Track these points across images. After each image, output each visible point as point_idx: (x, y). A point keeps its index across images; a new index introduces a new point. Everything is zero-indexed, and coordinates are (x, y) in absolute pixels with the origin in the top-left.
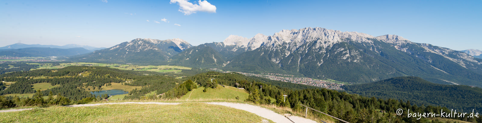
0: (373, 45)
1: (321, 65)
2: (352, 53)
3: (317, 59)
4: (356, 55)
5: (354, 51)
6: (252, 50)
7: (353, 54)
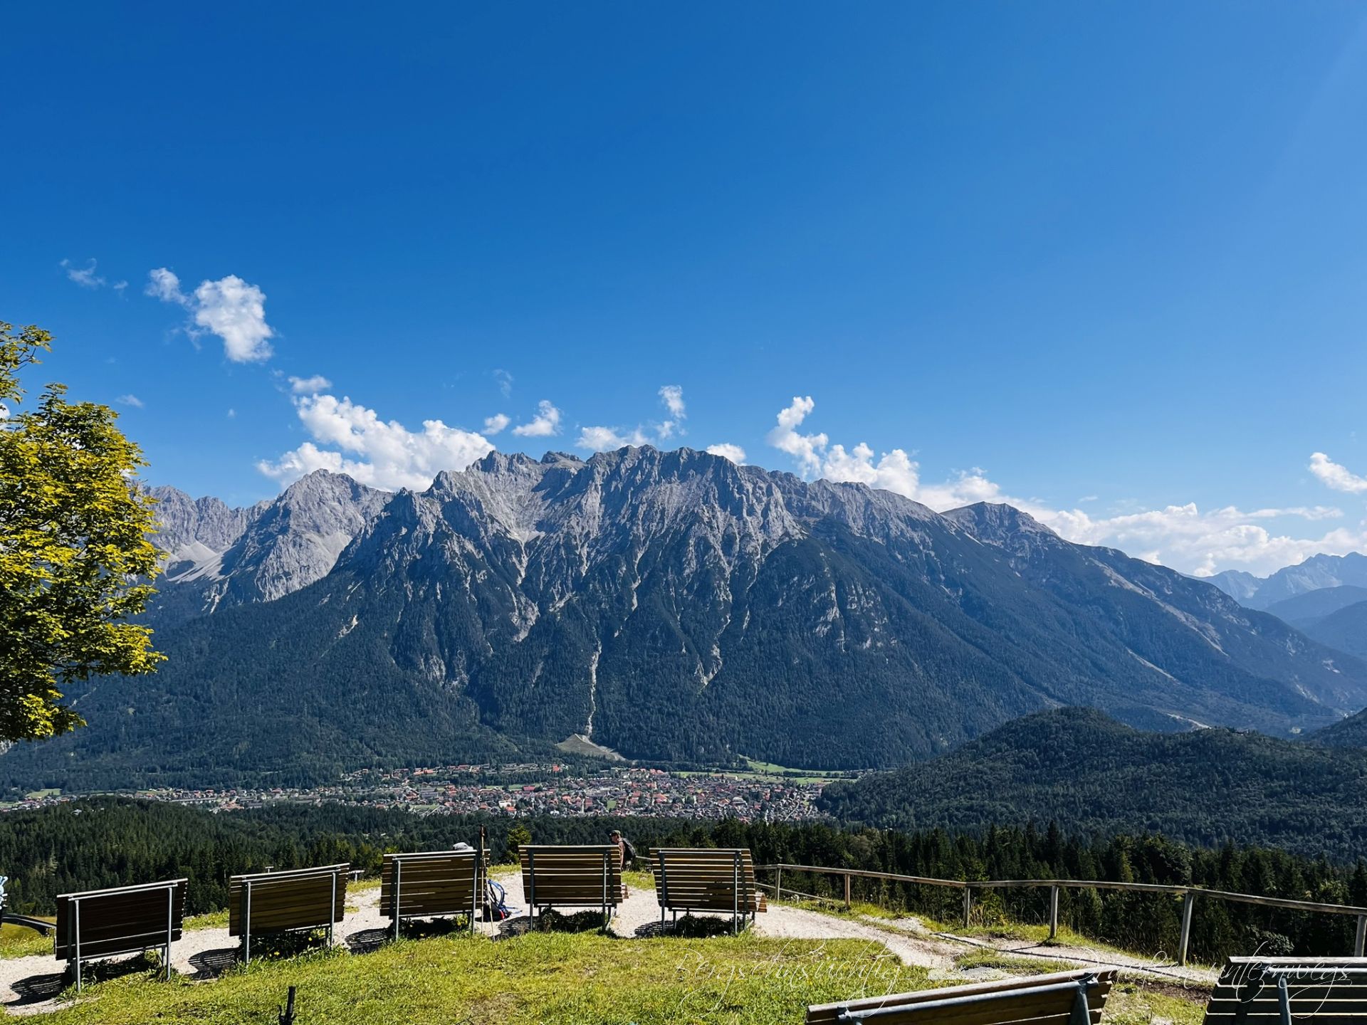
0: (933, 554)
1: (716, 677)
2: (852, 602)
3: (692, 646)
4: (869, 610)
5: (861, 591)
6: (267, 599)
7: (854, 606)
